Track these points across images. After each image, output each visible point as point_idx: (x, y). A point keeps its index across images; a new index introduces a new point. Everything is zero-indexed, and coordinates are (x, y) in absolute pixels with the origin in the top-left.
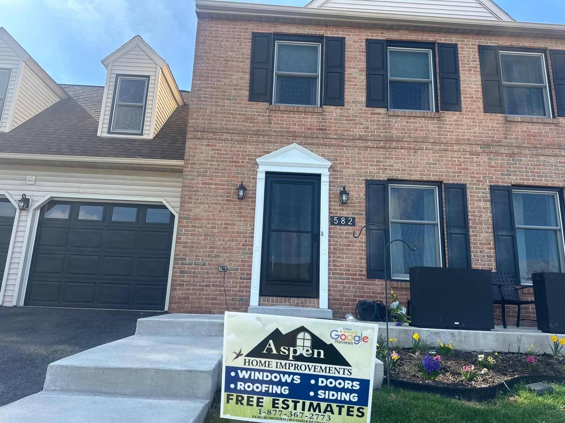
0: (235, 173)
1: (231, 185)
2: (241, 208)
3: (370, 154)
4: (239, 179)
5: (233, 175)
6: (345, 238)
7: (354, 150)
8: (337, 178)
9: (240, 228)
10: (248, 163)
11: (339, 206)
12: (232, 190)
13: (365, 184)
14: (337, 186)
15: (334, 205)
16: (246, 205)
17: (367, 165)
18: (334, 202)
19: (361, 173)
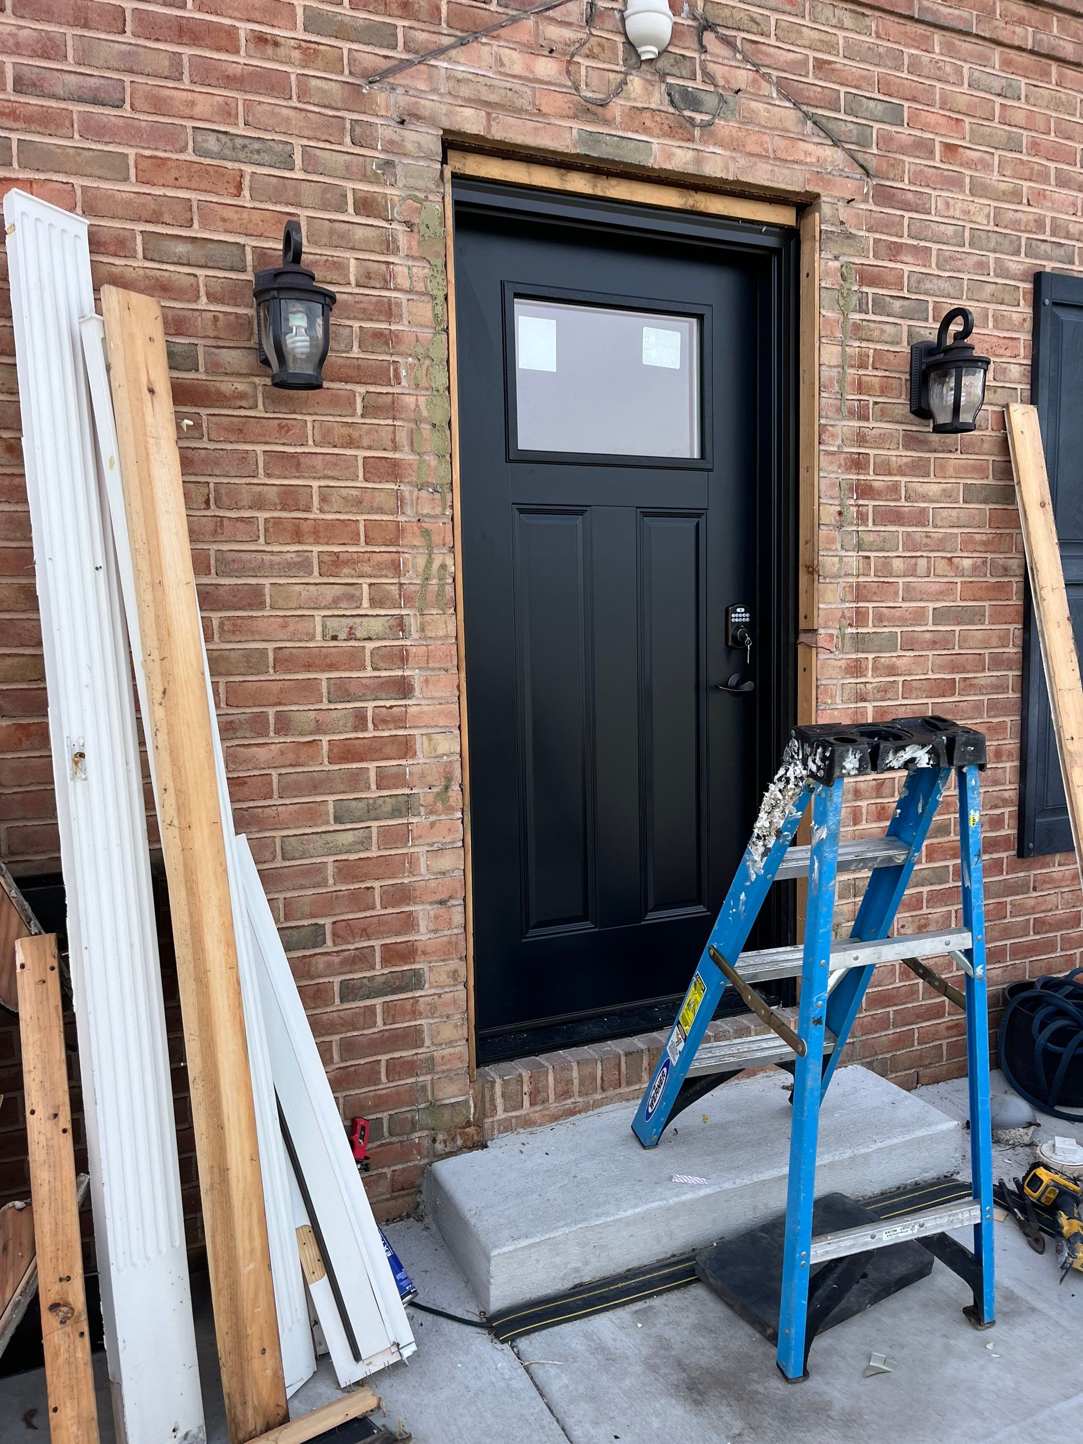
0: (212, 143)
1: (181, 249)
2: (292, 463)
3: (1058, 105)
4: (246, 199)
5: (189, 156)
6: (934, 644)
7: (984, 61)
8: (895, 251)
9: (302, 626)
10: (309, 54)
11: (907, 447)
12: (203, 303)
13: (1030, 297)
14: (897, 304)
15: (881, 441)
16: (326, 439)
17: (1043, 177)
18: (883, 415)
19: (1015, 225)
